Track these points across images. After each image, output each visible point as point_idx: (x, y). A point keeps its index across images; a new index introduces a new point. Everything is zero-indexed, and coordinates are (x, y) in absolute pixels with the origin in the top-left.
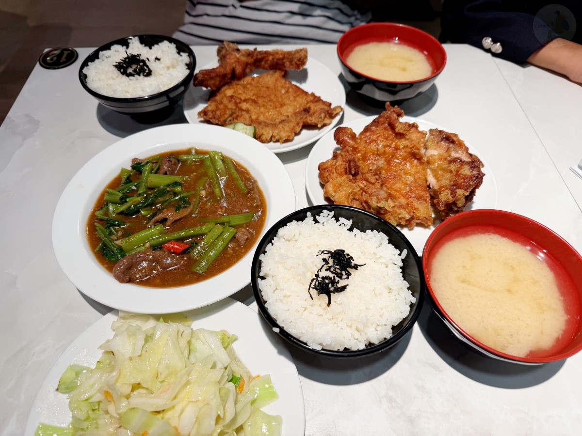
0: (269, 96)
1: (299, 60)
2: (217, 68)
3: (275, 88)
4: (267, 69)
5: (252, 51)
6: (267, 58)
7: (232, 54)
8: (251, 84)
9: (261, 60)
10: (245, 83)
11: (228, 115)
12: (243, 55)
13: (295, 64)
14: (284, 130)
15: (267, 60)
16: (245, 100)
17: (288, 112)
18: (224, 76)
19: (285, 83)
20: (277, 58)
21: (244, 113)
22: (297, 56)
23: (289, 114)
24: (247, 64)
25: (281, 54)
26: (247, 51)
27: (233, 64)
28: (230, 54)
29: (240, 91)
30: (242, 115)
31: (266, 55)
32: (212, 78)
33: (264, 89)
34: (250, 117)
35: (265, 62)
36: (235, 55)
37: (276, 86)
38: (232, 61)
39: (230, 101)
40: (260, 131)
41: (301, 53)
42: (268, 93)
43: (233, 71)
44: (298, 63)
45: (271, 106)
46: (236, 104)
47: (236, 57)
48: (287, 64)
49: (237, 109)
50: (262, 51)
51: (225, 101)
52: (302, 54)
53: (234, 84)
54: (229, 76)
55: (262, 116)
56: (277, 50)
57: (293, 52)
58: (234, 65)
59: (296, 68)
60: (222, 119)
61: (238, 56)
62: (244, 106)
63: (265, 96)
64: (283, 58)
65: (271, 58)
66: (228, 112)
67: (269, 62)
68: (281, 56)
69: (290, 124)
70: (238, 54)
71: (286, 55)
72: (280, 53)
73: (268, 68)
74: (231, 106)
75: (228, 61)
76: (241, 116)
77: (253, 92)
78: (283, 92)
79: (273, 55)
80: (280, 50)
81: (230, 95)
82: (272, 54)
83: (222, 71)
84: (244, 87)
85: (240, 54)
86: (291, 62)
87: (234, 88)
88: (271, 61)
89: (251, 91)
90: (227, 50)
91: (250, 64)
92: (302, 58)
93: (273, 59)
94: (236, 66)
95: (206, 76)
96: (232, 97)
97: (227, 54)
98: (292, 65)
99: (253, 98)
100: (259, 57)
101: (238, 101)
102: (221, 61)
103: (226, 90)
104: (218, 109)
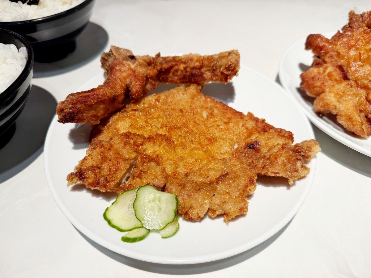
0: (186, 125)
1: (228, 69)
2: (100, 87)
3: (192, 110)
4: (176, 83)
5: (153, 58)
6: (176, 67)
7: (123, 64)
8: (155, 107)
9: (168, 70)
10: (146, 106)
11: (124, 172)
12: (140, 65)
13: (219, 74)
14: (231, 197)
15: (177, 71)
16: (150, 139)
17: (224, 154)
18: (113, 99)
19: (206, 101)
20: (192, 66)
21: (152, 164)
22: (224, 61)
23: (227, 156)
24: (147, 78)
25: (197, 61)
26: (146, 59)
27: (125, 78)
28: (120, 63)
29: (141, 123)
30: (149, 168)
31: (175, 63)
32: (90, 107)
33: (177, 113)
34: (163, 170)
35: (174, 74)
36: (129, 65)
37: (194, 106)
38: (125, 74)
39: (126, 144)
40: (187, 201)
41: (230, 57)
42: (183, 120)
43: (127, 90)
44: (226, 72)
45: (192, 141)
46: (136, 147)
47: (130, 69)
48: (208, 75)
49: (139, 159)
50: (168, 57)
51: (118, 144)
52: (232, 58)
53: (130, 109)
54: (121, 98)
55: (181, 164)
56: (190, 54)
57: (216, 57)
58: (128, 80)
59: (221, 80)
60: (112, 184)
61: (133, 66)
62: (150, 149)
63: (179, 125)
64: (202, 67)
65: (182, 67)
66: (124, 166)
67: (179, 73)
68: (197, 64)
69: (238, 182)
70: (133, 63)
71: (205, 62)
72: (195, 59)
73: (178, 82)
74: (128, 153)
75: (118, 74)
76: (146, 172)
77: (160, 120)
78: (205, 114)
79: (184, 63)
80: (195, 54)
81: (125, 131)
82: (183, 60)
83: (108, 91)
84: (146, 113)
85: (137, 63)
86: (213, 71)
87: (129, 117)
88: (182, 71)
89: (158, 118)
90: (115, 59)
91: (152, 78)
92: (233, 66)
93: (185, 68)
94: (131, 83)
95: (79, 106)
96: (128, 135)
97: (116, 65)
98: (216, 75)
99: (163, 132)
100: (165, 66)
101: (139, 141)
102: (108, 74)
103: (117, 120)
104: (104, 159)
